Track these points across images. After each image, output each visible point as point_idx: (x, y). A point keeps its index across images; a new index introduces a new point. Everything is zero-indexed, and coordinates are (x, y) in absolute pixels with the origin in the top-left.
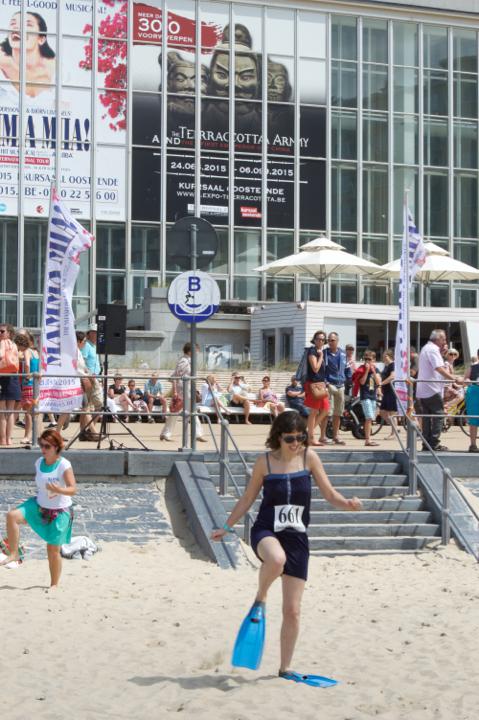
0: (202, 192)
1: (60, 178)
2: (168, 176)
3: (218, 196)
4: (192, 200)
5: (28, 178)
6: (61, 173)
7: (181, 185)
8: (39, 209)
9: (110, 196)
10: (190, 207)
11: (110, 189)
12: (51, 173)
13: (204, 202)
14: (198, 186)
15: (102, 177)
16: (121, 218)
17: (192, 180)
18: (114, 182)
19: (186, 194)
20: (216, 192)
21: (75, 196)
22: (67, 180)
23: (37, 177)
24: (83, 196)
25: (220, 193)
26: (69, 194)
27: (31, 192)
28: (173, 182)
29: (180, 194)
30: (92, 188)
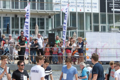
0: (115, 6)
1: (85, 3)
2: (107, 2)
3: (118, 7)
4: (112, 8)
5: (78, 3)
6: (85, 2)
7: (110, 4)
8: (81, 10)
9: (95, 7)
10: (112, 9)
11: (95, 5)
12: (83, 2)
13: (115, 8)
14: (114, 4)
15: (93, 2)
16: (98, 12)
17: (112, 3)
18: (96, 4)
19: (111, 6)
20: (117, 6)
21: (88, 7)
22: (86, 3)
23: (80, 3)
24: (90, 7)
25: (118, 6)
26: (87, 6)
27: (79, 6)
28: (108, 3)
29: (110, 6)
30: (92, 5)
